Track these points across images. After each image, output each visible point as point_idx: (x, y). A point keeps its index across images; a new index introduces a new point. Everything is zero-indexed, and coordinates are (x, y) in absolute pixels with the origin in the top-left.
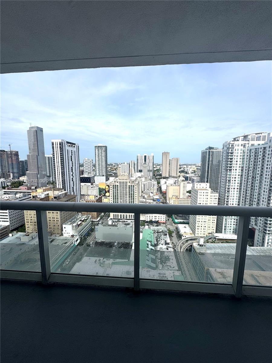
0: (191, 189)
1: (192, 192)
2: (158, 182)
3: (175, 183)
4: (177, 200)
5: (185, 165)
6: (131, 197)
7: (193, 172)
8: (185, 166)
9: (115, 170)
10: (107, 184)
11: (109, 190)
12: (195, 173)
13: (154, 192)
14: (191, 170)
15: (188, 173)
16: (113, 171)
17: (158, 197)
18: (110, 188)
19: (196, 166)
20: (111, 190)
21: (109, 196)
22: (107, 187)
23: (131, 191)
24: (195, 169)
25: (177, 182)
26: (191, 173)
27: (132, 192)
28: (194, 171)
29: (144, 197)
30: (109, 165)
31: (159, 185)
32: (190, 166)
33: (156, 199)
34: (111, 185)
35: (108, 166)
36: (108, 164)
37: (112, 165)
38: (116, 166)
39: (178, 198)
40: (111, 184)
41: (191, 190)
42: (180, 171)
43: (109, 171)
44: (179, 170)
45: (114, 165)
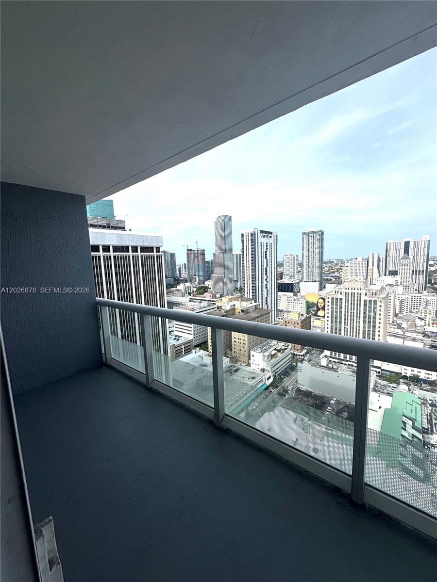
6: (369, 322)
9: (338, 271)
10: (320, 295)
11: (324, 305)
13: (428, 318)
16: (334, 272)
18: (326, 303)
20: (328, 306)
21: (324, 317)
22: (321, 301)
23: (370, 311)
27: (372, 314)
29: (400, 326)
30: (326, 263)
33: (432, 333)
34: (328, 298)
35: (324, 265)
36: (325, 261)
37: (331, 262)
38: (340, 265)
40: (328, 296)
43: (325, 274)
45: (335, 263)
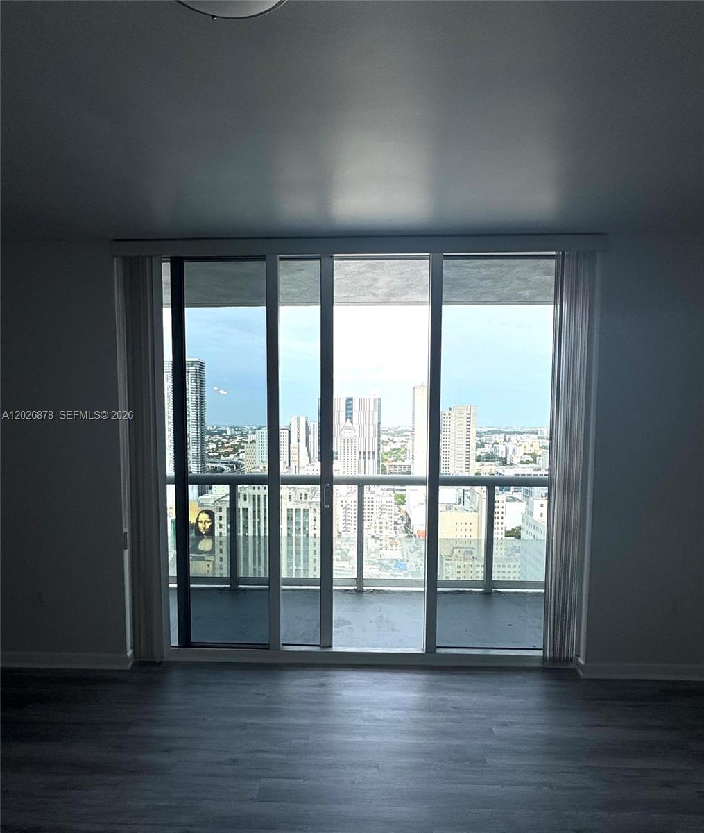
0: (519, 523)
1: (523, 534)
2: (396, 497)
3: (462, 501)
4: (471, 563)
5: (499, 432)
6: (298, 553)
7: (529, 458)
8: (499, 438)
9: (235, 451)
10: (202, 505)
11: (212, 527)
12: (535, 462)
13: (384, 535)
14: (520, 452)
15: (511, 464)
16: (227, 454)
17: (397, 555)
18: (217, 522)
19: (539, 438)
20: (221, 526)
21: (212, 552)
22: (204, 517)
23: (298, 531)
24: (536, 447)
25: (469, 498)
26: (522, 463)
27: (302, 535)
28: (533, 455)
29: (346, 555)
30: (211, 434)
31: (403, 508)
32: (519, 437)
33: (392, 560)
34: (221, 510)
35: (207, 437)
36: (208, 428)
37: (220, 433)
38: (238, 439)
39: (475, 555)
40: (219, 505)
41: (520, 528)
42: (479, 456)
43: (209, 457)
44: (474, 453)
45: (229, 433)
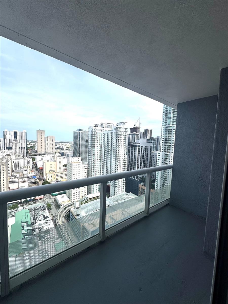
0: (66, 163)
1: (67, 166)
2: (32, 159)
3: (51, 159)
4: (55, 174)
5: (60, 142)
7: (68, 148)
8: (60, 144)
12: (69, 149)
13: (29, 169)
14: (66, 147)
15: (64, 150)
17: (34, 174)
19: (70, 144)
24: (69, 146)
25: (53, 158)
26: (66, 149)
28: (69, 148)
29: (16, 176)
31: (35, 162)
32: (65, 144)
33: (32, 176)
39: (55, 172)
41: (66, 164)
42: (56, 148)
44: (54, 147)
